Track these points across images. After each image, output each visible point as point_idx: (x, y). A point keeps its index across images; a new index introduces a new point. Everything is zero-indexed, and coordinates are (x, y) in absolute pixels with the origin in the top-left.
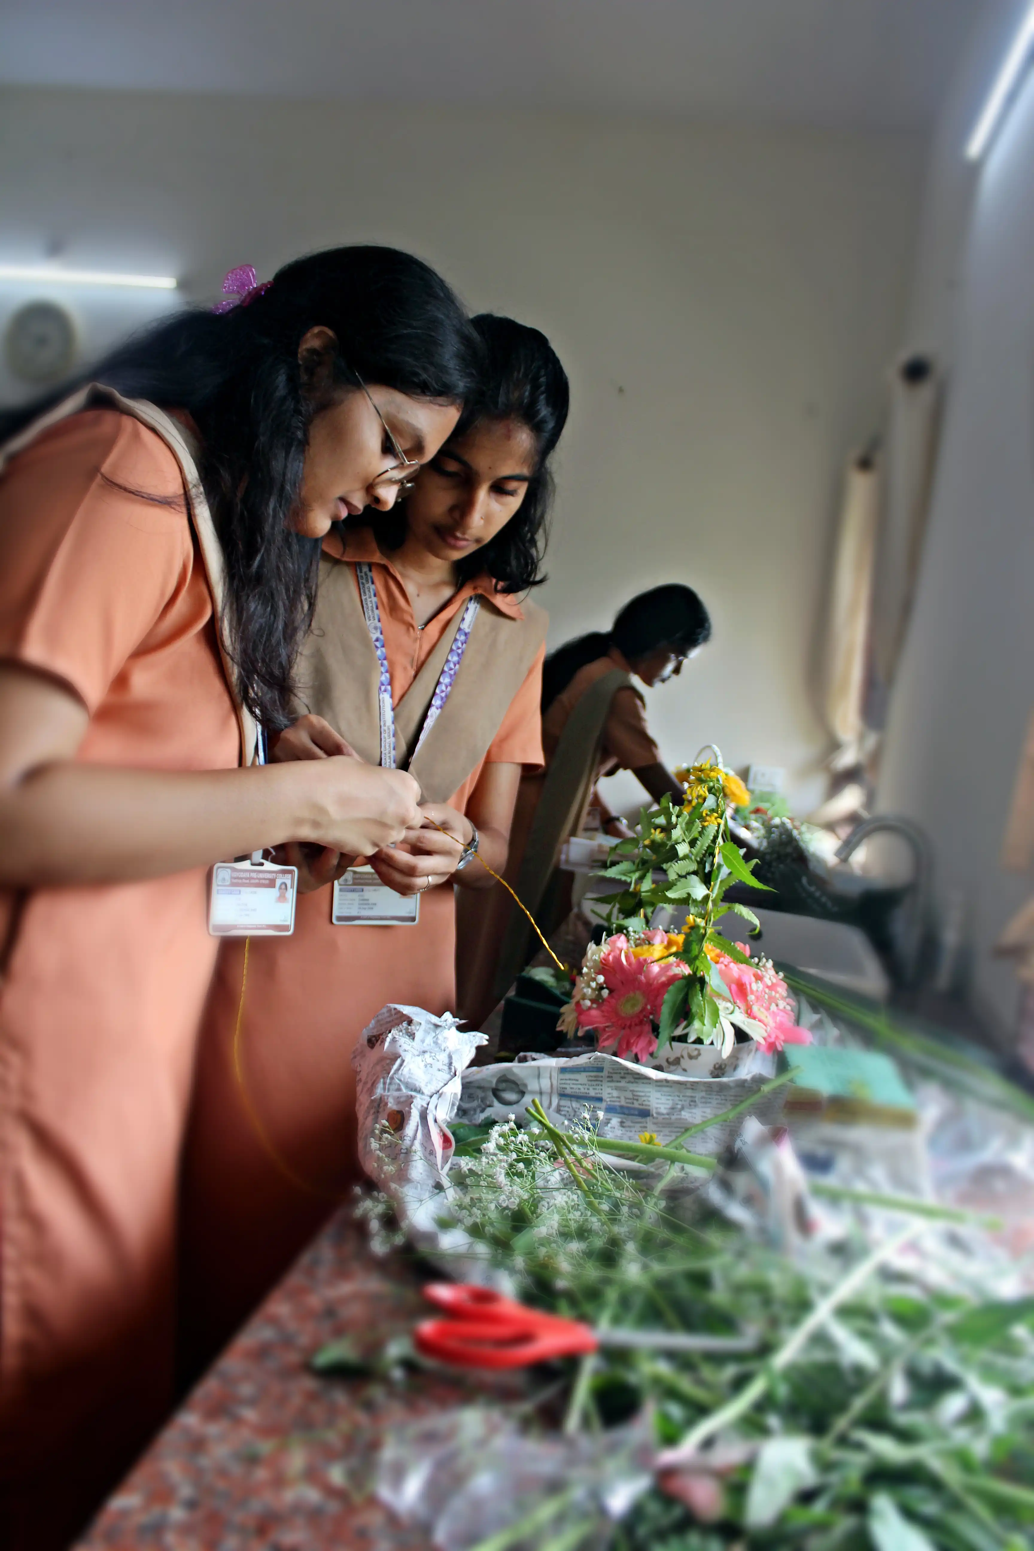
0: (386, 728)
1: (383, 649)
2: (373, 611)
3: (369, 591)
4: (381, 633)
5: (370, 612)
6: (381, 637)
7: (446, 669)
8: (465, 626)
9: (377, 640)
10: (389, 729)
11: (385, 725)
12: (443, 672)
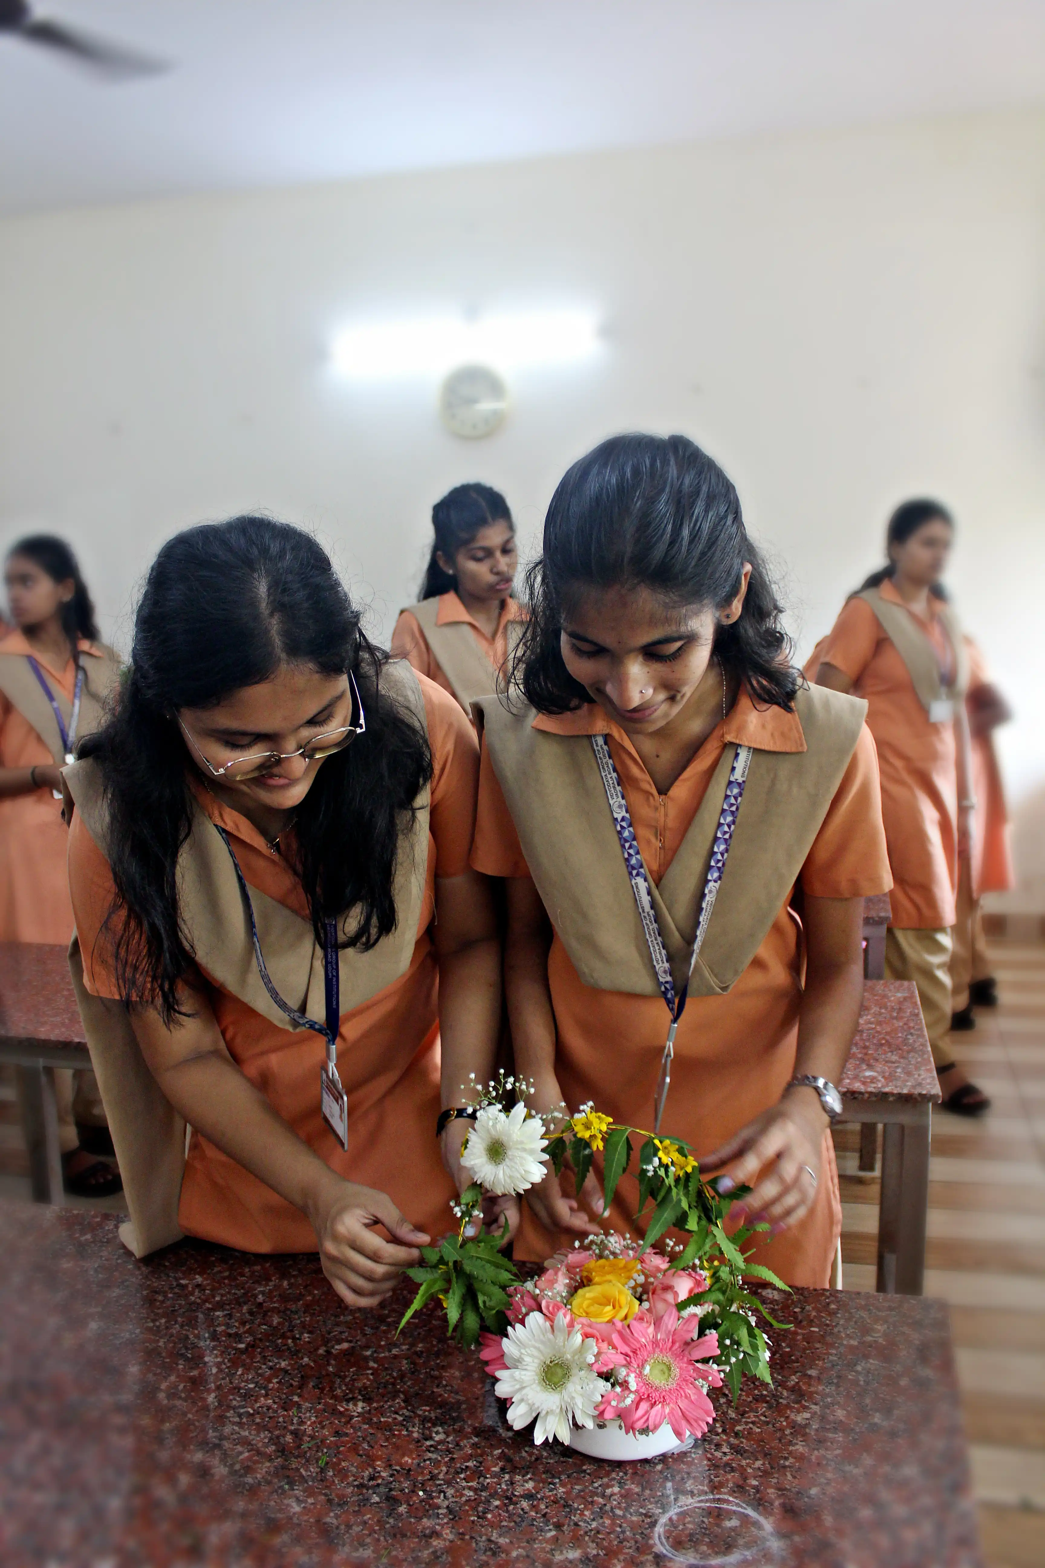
0: (646, 914)
1: (631, 829)
2: (614, 787)
3: (608, 767)
4: (627, 812)
5: (612, 789)
6: (627, 815)
7: (719, 835)
8: (738, 776)
9: (623, 819)
10: (649, 915)
11: (643, 911)
12: (716, 839)
